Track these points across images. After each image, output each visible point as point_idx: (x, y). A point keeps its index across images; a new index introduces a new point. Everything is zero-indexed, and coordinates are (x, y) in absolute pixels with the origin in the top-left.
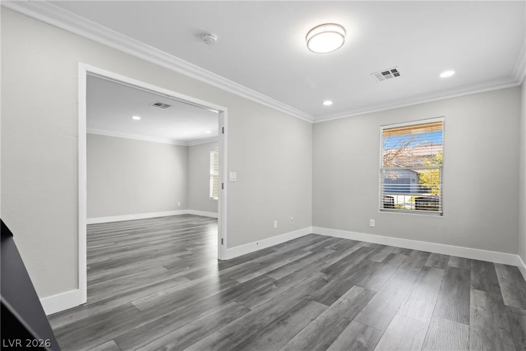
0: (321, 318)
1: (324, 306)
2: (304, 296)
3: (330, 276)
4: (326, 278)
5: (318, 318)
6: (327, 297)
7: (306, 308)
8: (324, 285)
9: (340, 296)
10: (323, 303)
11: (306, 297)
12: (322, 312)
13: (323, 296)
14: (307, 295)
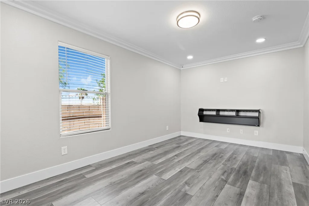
0: (190, 162)
1: (188, 167)
2: (200, 171)
3: (183, 190)
4: (187, 187)
5: (191, 162)
6: (186, 171)
7: (197, 166)
8: (188, 179)
9: (179, 172)
10: (188, 168)
11: (198, 171)
12: (189, 164)
13: (189, 172)
14: (198, 172)
